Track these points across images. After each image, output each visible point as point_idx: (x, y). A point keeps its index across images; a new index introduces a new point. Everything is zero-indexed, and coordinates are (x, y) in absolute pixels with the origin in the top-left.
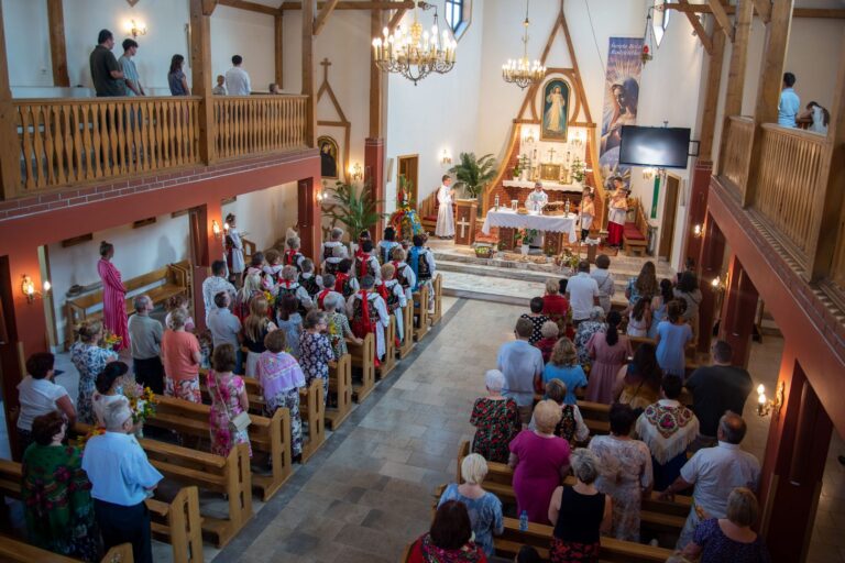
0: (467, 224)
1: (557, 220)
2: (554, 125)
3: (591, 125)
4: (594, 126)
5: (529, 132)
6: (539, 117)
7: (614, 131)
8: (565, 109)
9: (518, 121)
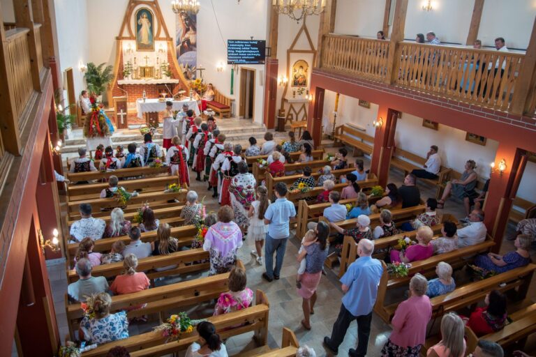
4: (171, 39)
6: (134, 35)
7: (184, 42)
9: (119, 38)
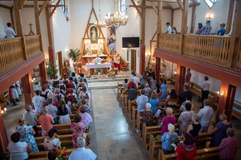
0: (81, 69)
1: (106, 65)
2: (94, 39)
3: (104, 38)
4: (105, 38)
5: (87, 42)
7: (110, 39)
8: (97, 34)
9: (84, 39)
